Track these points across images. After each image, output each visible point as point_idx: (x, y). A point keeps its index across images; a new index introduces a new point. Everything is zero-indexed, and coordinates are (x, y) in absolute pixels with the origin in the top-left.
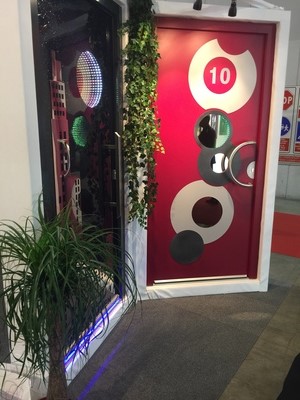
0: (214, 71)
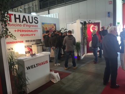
0: (93, 28)
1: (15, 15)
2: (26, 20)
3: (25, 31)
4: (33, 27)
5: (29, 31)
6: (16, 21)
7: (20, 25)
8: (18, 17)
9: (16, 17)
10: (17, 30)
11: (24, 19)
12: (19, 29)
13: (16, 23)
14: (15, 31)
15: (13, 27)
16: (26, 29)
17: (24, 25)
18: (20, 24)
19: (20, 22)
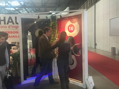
2: (12, 22)
5: (17, 32)
7: (6, 27)
8: (3, 19)
12: (5, 31)
17: (9, 27)
19: (5, 24)
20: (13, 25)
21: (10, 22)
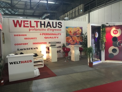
0: (114, 32)
1: (41, 22)
2: (50, 26)
3: (49, 34)
4: (57, 31)
5: (53, 34)
6: (41, 27)
7: (45, 30)
8: (43, 23)
9: (42, 23)
10: (42, 33)
11: (49, 25)
12: (44, 33)
13: (41, 28)
14: (41, 34)
15: (39, 31)
16: (50, 33)
17: (48, 30)
18: (44, 28)
19: (45, 27)
20: (51, 28)
21: (49, 26)
